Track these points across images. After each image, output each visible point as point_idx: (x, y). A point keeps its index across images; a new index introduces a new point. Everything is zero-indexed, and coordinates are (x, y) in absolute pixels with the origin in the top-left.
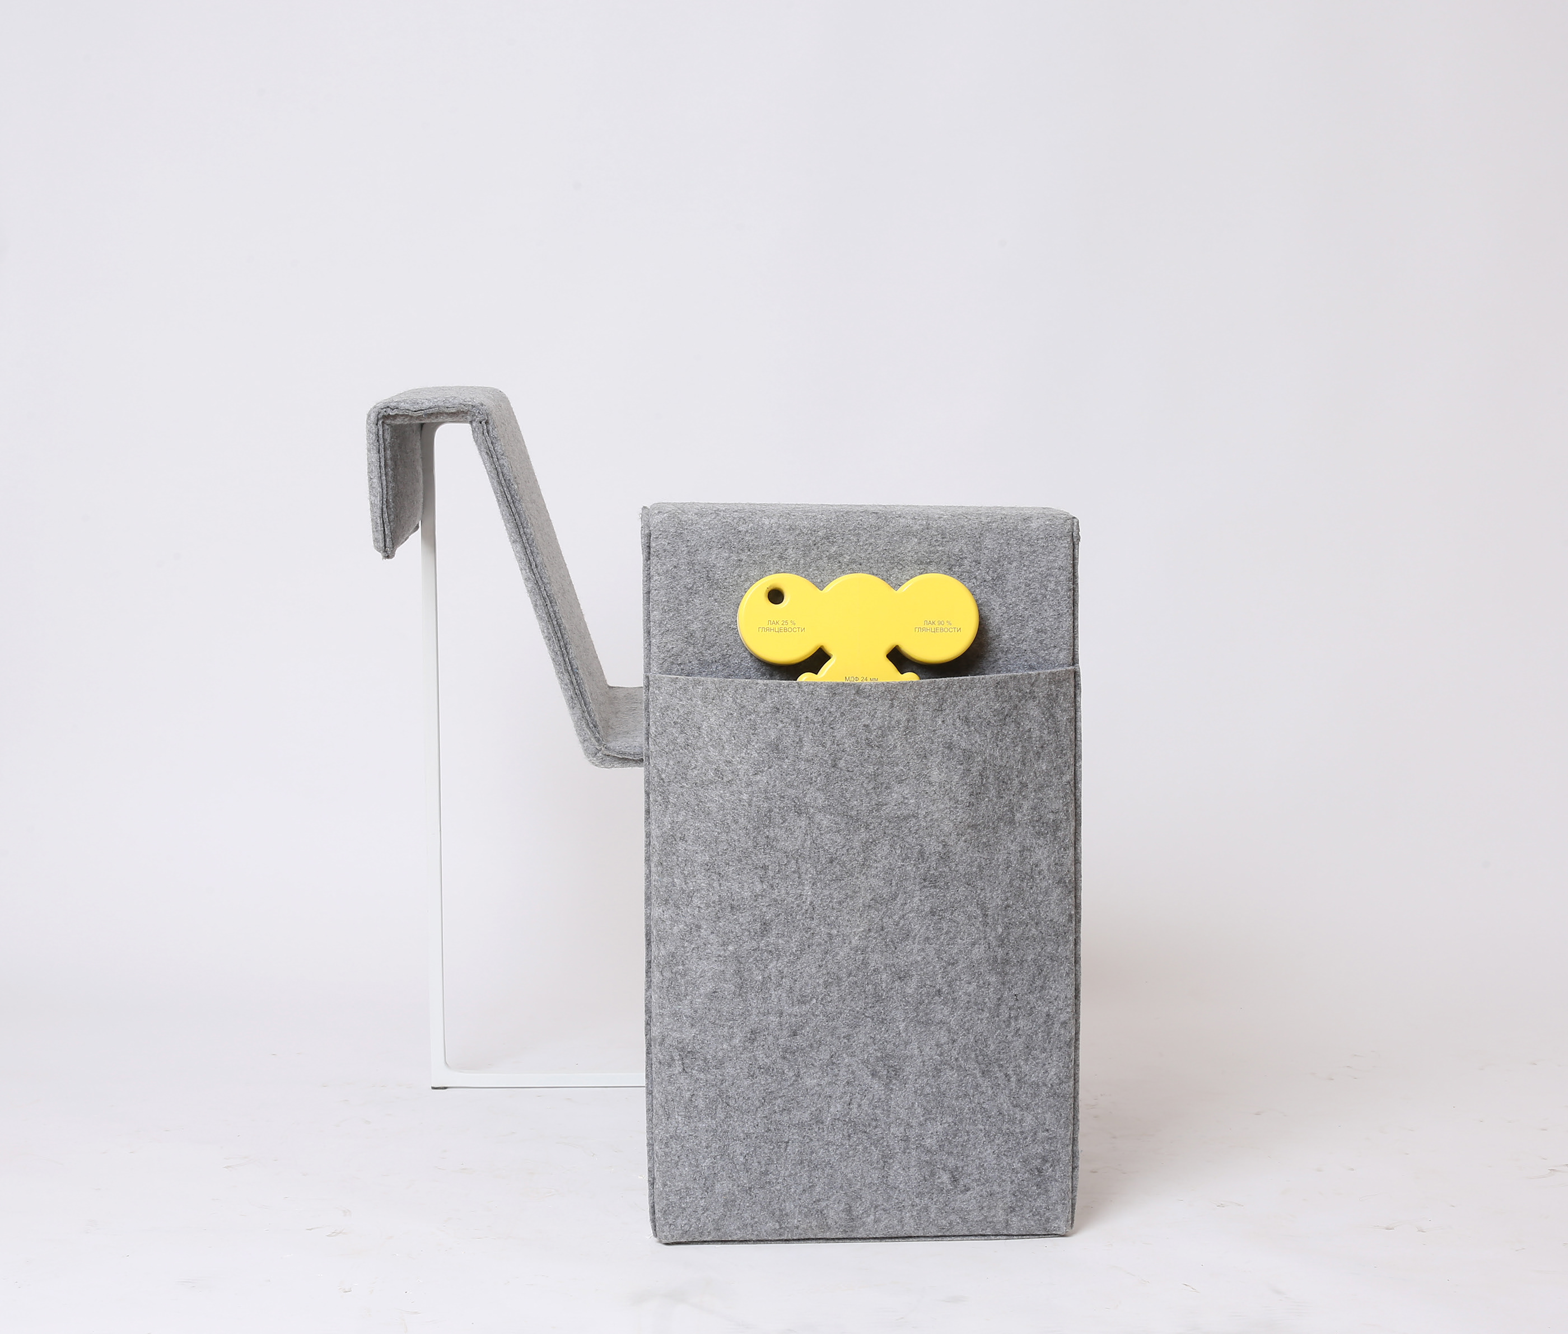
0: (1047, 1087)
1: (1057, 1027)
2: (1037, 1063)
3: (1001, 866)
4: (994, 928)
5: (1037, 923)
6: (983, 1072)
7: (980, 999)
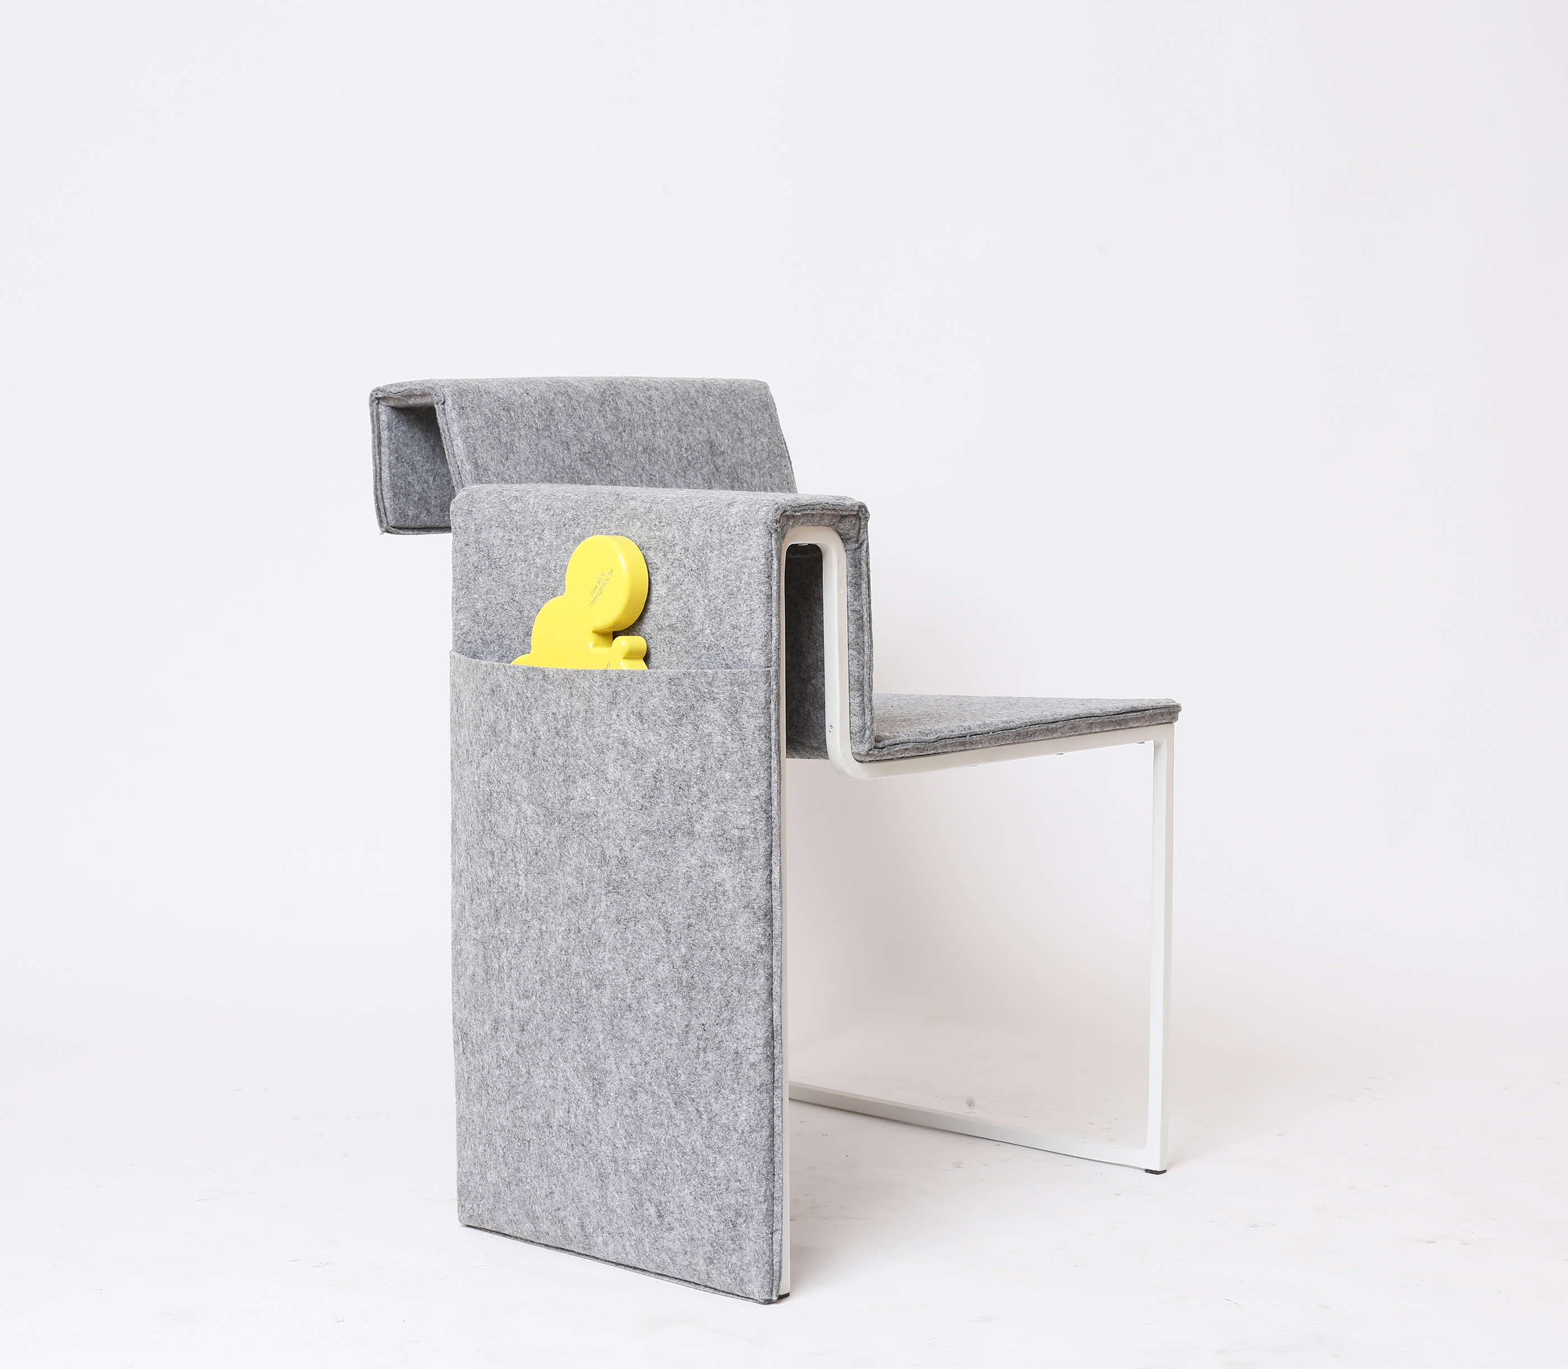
0: (738, 1132)
1: (745, 1067)
2: (727, 1104)
3: (681, 881)
4: (677, 948)
5: (722, 949)
6: (676, 1104)
7: (668, 1023)
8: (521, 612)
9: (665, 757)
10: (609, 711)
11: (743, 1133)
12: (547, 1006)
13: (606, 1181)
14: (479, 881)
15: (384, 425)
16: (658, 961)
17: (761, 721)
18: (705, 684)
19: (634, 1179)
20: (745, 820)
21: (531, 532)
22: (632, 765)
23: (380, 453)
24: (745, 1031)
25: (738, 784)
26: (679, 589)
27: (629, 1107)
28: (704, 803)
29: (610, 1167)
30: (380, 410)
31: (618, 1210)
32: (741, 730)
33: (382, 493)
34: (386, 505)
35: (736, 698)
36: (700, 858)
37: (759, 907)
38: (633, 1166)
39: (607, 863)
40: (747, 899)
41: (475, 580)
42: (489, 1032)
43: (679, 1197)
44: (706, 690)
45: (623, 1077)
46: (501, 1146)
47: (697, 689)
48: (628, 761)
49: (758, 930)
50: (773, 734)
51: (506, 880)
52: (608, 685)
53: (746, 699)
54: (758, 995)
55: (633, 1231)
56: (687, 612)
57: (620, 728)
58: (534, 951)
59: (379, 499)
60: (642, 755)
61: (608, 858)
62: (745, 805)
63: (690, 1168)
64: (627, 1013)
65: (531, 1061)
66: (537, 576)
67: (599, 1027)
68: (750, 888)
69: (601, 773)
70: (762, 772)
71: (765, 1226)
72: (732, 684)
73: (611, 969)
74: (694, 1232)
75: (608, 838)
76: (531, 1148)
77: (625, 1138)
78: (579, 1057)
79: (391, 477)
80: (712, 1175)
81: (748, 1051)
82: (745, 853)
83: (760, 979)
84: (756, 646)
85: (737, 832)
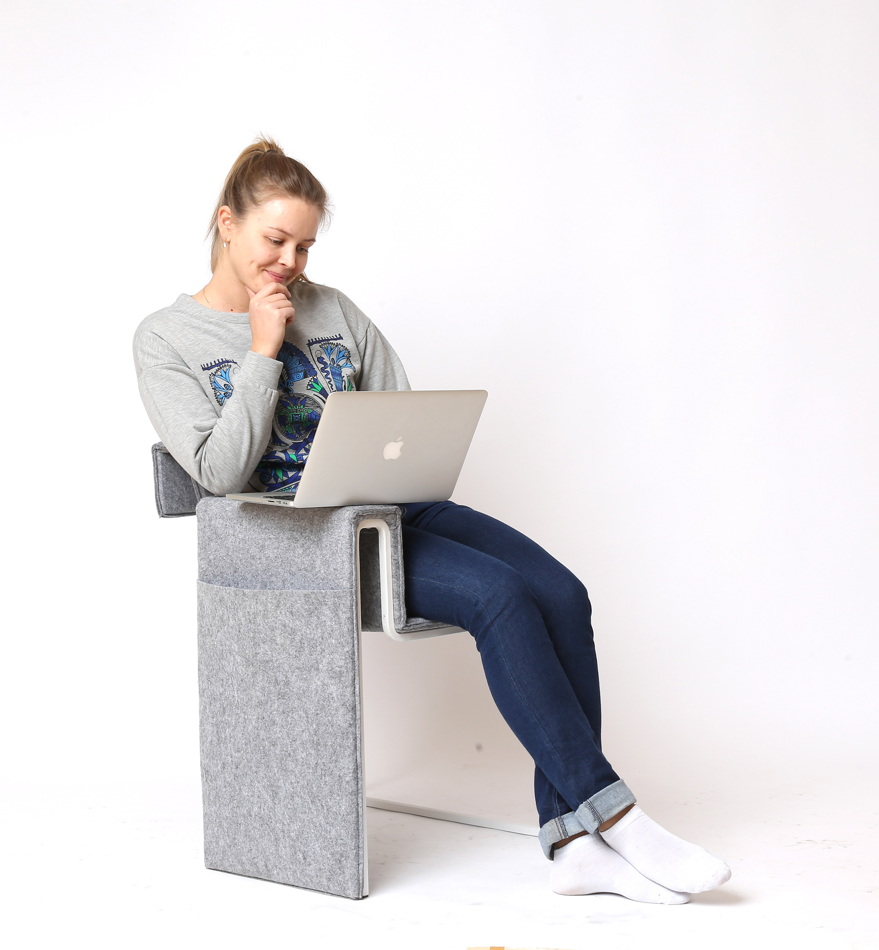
0: (341, 815)
1: (344, 783)
2: (336, 802)
3: (313, 692)
4: (312, 725)
5: (332, 726)
6: (312, 802)
7: (308, 762)
8: (232, 561)
9: (305, 632)
10: (276, 610)
11: (343, 815)
12: (249, 756)
13: (279, 842)
14: (215, 694)
15: (159, 462)
16: (303, 731)
17: (349, 615)
18: (321, 597)
19: (293, 840)
20: (342, 663)
21: (237, 521)
22: (289, 636)
23: (158, 477)
24: (343, 766)
25: (338, 645)
26: (308, 551)
27: (290, 804)
28: (323, 655)
29: (281, 835)
30: (157, 455)
31: (284, 857)
32: (339, 619)
33: (159, 497)
34: (162, 503)
35: (336, 604)
36: (322, 681)
37: (349, 705)
38: (292, 834)
39: (278, 684)
40: (343, 701)
41: (209, 544)
42: (220, 770)
43: (313, 848)
44: (322, 600)
45: (287, 789)
46: (226, 827)
47: (318, 600)
48: (287, 634)
49: (349, 716)
50: (355, 621)
51: (228, 693)
52: (275, 598)
53: (341, 604)
54: (350, 748)
55: (292, 867)
56: (312, 562)
57: (282, 618)
58: (242, 728)
59: (158, 501)
60: (293, 632)
61: (279, 682)
62: (342, 656)
63: (319, 834)
64: (289, 758)
65: (241, 783)
66: (239, 543)
67: (275, 765)
68: (345, 696)
69: (273, 640)
70: (350, 639)
71: (355, 861)
72: (334, 597)
73: (280, 736)
74: (321, 866)
75: (279, 672)
76: (241, 827)
77: (289, 820)
78: (265, 780)
79: (164, 489)
80: (329, 837)
81: (345, 775)
82: (342, 679)
83: (350, 740)
84: (345, 579)
85: (338, 669)
